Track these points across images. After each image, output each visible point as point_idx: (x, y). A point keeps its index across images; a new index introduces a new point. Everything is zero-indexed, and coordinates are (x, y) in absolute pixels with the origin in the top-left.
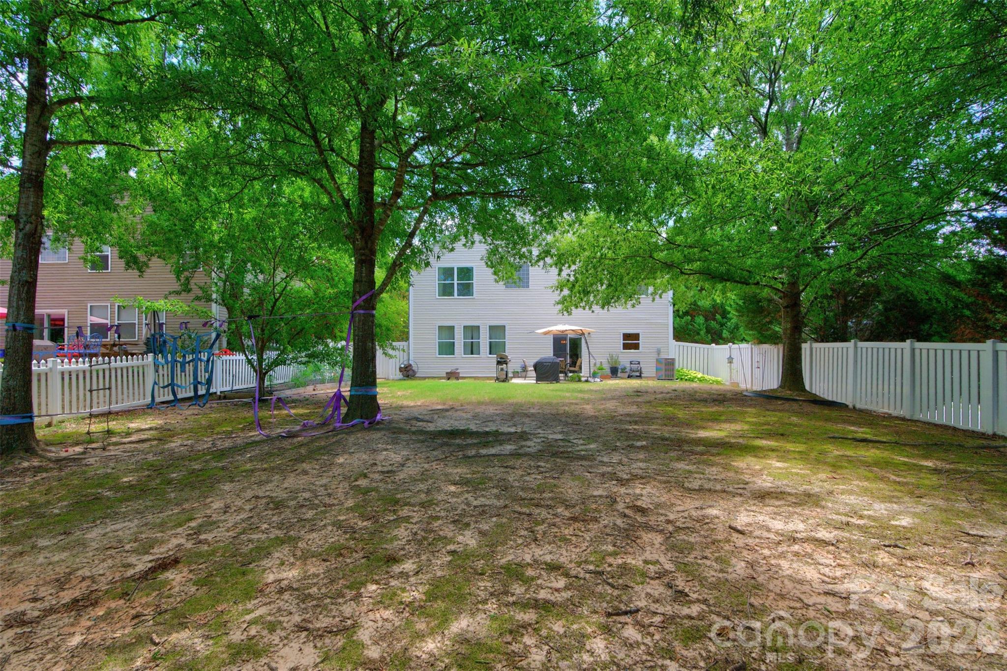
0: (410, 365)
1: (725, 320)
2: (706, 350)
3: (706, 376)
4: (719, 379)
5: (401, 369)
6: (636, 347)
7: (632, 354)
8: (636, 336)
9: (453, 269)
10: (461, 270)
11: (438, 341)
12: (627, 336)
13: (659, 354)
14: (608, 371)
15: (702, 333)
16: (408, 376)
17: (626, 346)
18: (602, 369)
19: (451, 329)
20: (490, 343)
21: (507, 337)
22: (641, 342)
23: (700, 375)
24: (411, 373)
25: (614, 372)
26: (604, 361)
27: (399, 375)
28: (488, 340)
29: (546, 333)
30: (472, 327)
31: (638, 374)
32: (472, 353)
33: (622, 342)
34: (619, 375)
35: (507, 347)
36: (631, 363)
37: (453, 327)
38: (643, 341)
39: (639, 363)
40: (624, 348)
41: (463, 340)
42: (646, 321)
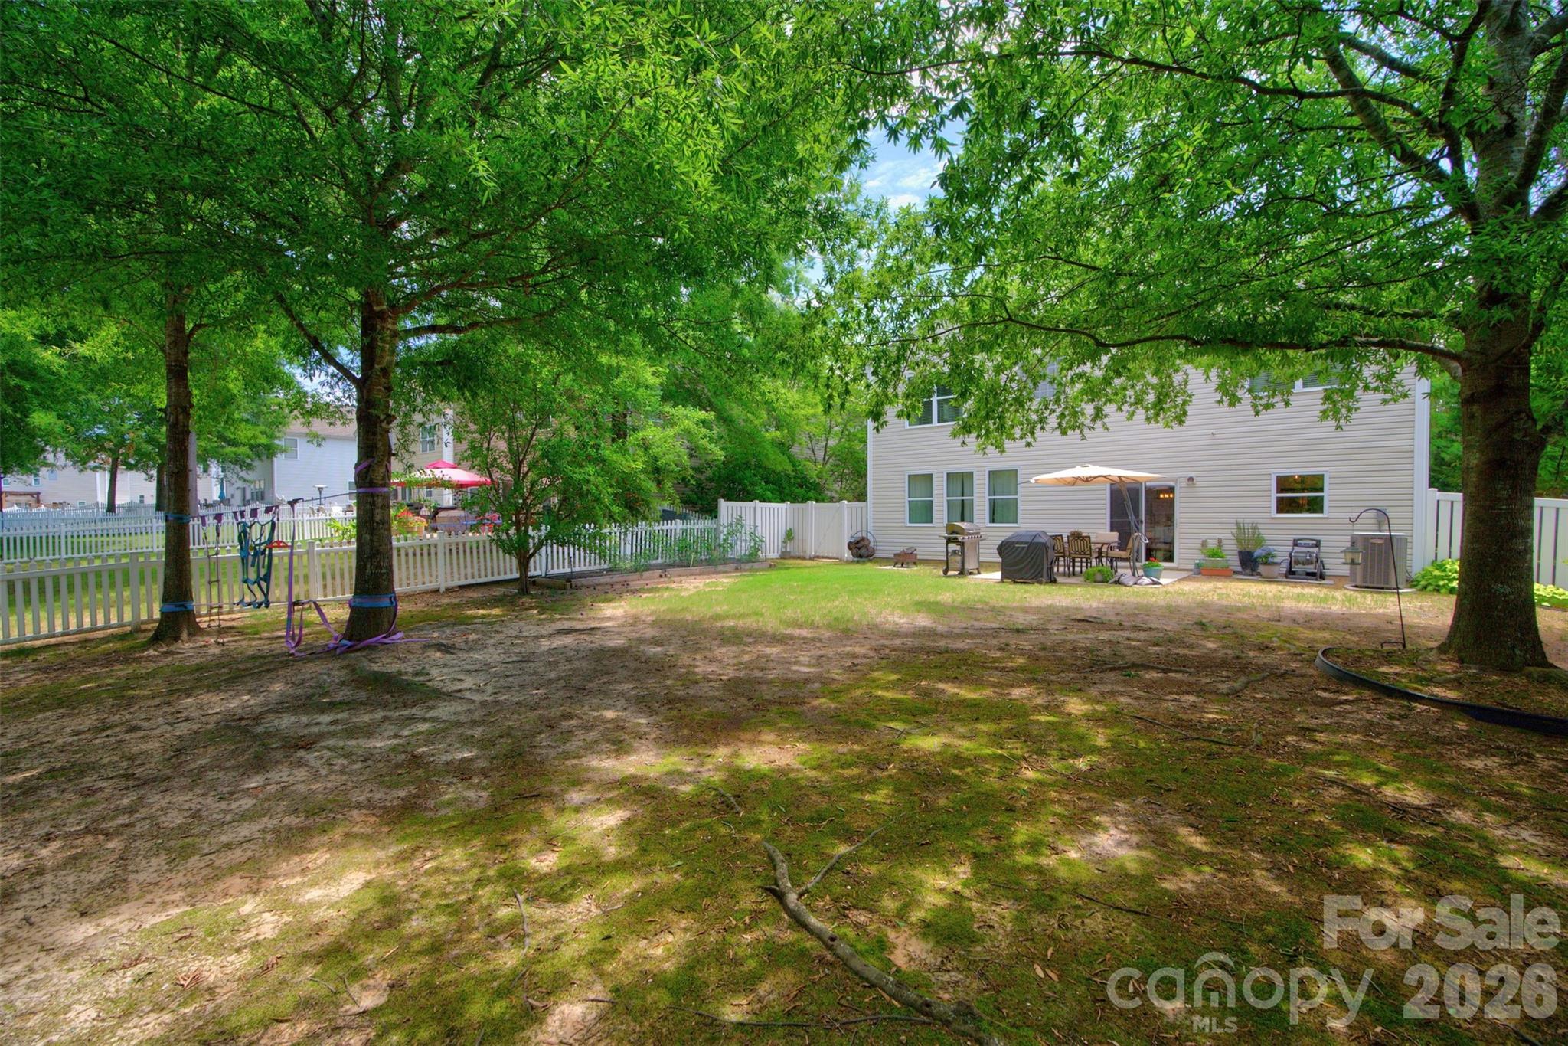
0: (866, 539)
5: (850, 546)
6: (1315, 506)
7: (1301, 523)
8: (1313, 483)
11: (907, 499)
12: (1284, 484)
13: (1380, 523)
14: (1233, 560)
16: (860, 556)
17: (1285, 506)
18: (1220, 554)
19: (929, 478)
20: (991, 501)
21: (1019, 490)
22: (1328, 494)
24: (863, 551)
25: (1251, 563)
26: (1227, 537)
27: (847, 554)
28: (987, 497)
29: (1094, 480)
30: (961, 474)
31: (1312, 569)
32: (961, 520)
33: (1275, 495)
34: (1260, 568)
35: (1020, 507)
36: (1295, 543)
37: (930, 476)
38: (1333, 492)
39: (1318, 544)
40: (1280, 510)
41: (946, 498)
42: (1347, 445)
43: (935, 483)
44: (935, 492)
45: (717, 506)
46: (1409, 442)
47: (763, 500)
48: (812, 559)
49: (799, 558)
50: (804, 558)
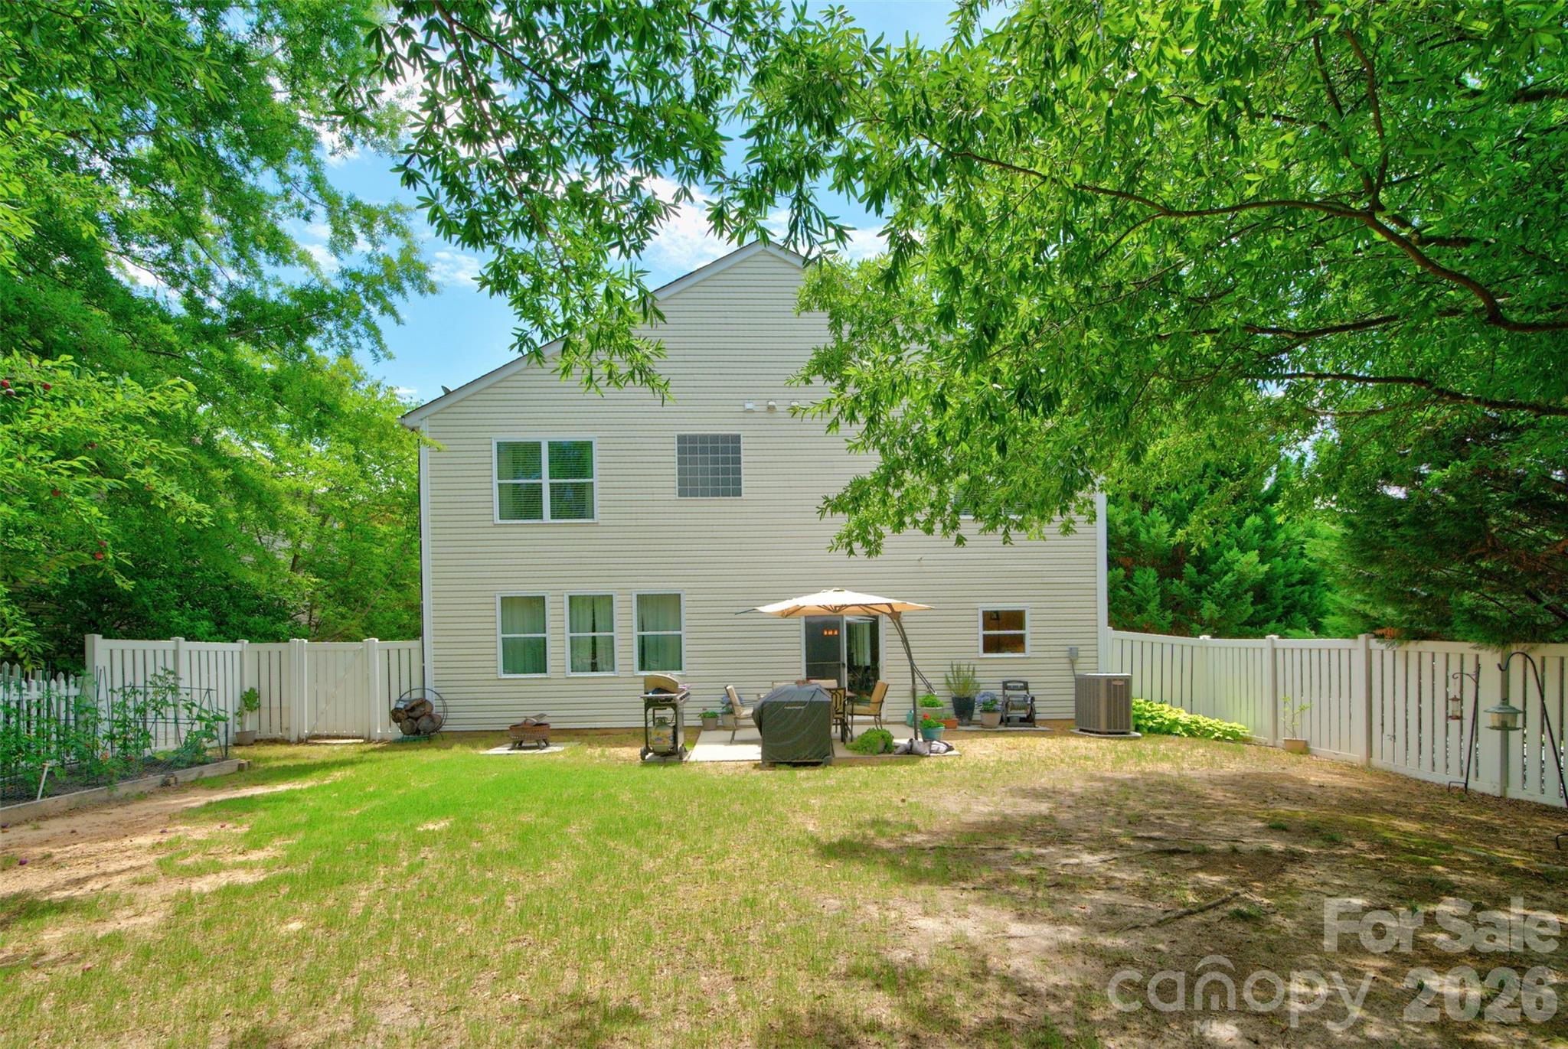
0: (423, 702)
1: (1205, 577)
2: (1187, 652)
3: (1200, 718)
4: (1237, 726)
5: (396, 715)
6: (1016, 643)
7: (1005, 664)
8: (1016, 619)
9: (537, 446)
10: (557, 449)
11: (500, 636)
12: (993, 619)
13: (1072, 662)
14: (947, 709)
15: (1153, 606)
16: (419, 734)
17: (992, 645)
18: (933, 704)
19: (537, 604)
20: (643, 640)
21: (684, 623)
22: (1028, 632)
23: (1184, 717)
24: (424, 723)
25: (965, 712)
26: (937, 681)
27: (395, 731)
28: (636, 633)
29: (787, 614)
30: (593, 600)
31: (1023, 714)
32: (594, 667)
33: (982, 632)
34: (977, 715)
35: (685, 651)
36: (1005, 686)
37: (541, 600)
38: (1034, 630)
39: (1026, 687)
40: (987, 649)
41: (568, 635)
42: (1046, 580)
43: (549, 612)
44: (549, 624)
45: (82, 649)
46: (1092, 580)
47: (191, 637)
48: (301, 741)
49: (274, 741)
50: (287, 742)
